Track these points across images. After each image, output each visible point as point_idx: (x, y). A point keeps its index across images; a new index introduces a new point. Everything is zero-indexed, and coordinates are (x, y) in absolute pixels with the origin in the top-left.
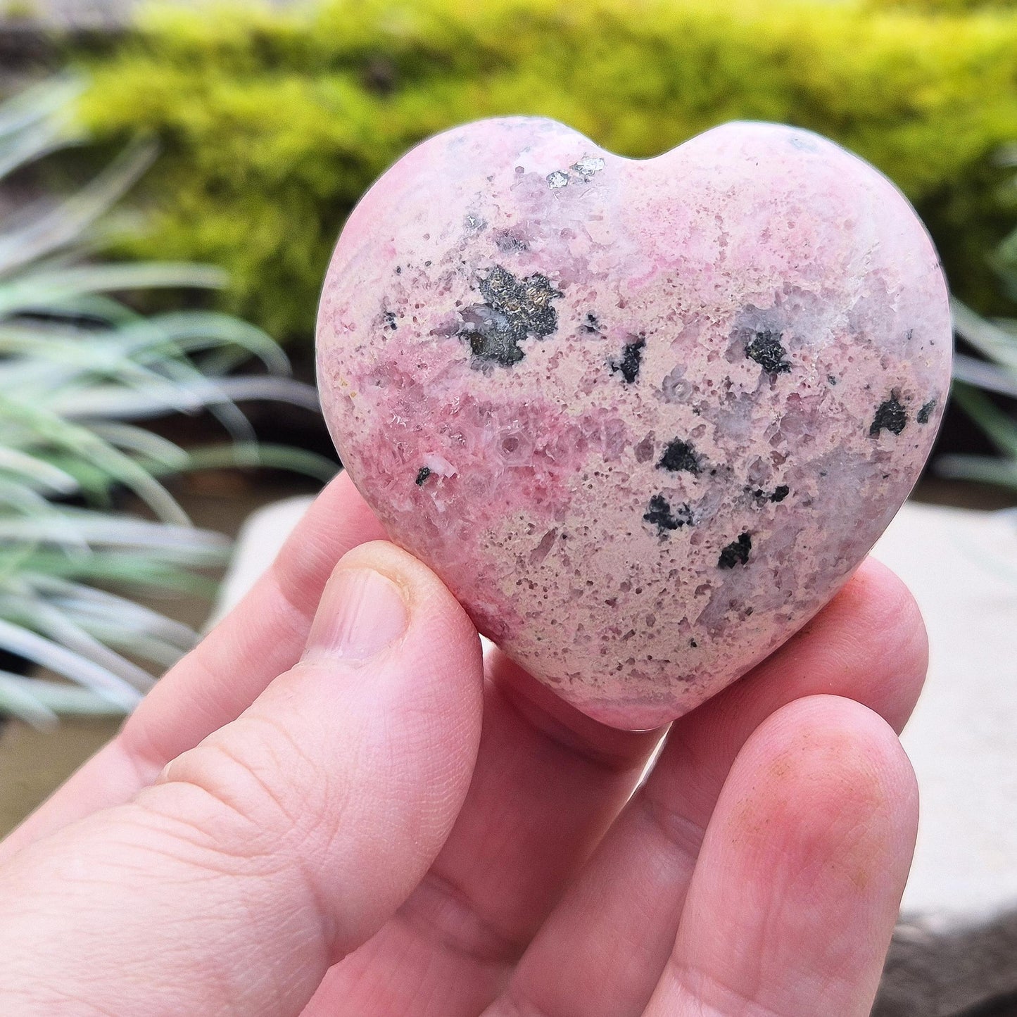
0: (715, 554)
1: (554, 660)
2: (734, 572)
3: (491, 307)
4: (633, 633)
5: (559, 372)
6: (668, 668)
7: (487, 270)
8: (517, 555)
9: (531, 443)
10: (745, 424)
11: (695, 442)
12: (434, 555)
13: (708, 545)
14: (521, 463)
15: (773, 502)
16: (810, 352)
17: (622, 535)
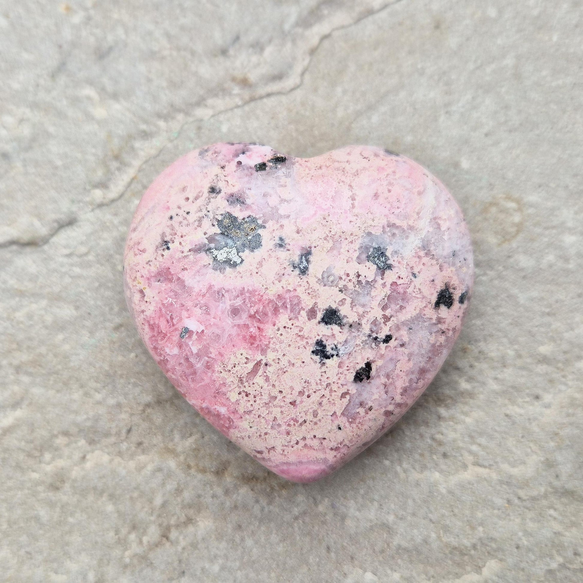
0: (352, 374)
1: (259, 440)
2: (362, 385)
3: (224, 234)
4: (305, 421)
5: (263, 270)
6: (325, 442)
7: (222, 215)
8: (239, 376)
9: (247, 310)
10: (368, 298)
11: (340, 308)
12: (190, 380)
13: (348, 368)
14: (241, 322)
15: (383, 343)
16: (402, 259)
17: (300, 362)
